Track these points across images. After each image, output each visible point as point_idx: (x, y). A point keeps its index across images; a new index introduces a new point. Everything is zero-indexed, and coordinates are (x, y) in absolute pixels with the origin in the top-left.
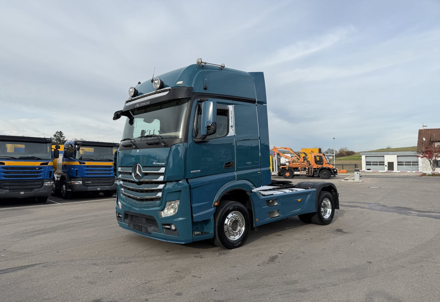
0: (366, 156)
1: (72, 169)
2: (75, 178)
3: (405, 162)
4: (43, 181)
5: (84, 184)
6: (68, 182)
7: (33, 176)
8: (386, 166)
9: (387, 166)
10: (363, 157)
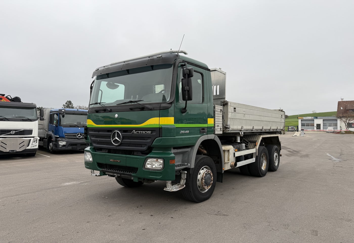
3: (329, 124)
10: (300, 121)
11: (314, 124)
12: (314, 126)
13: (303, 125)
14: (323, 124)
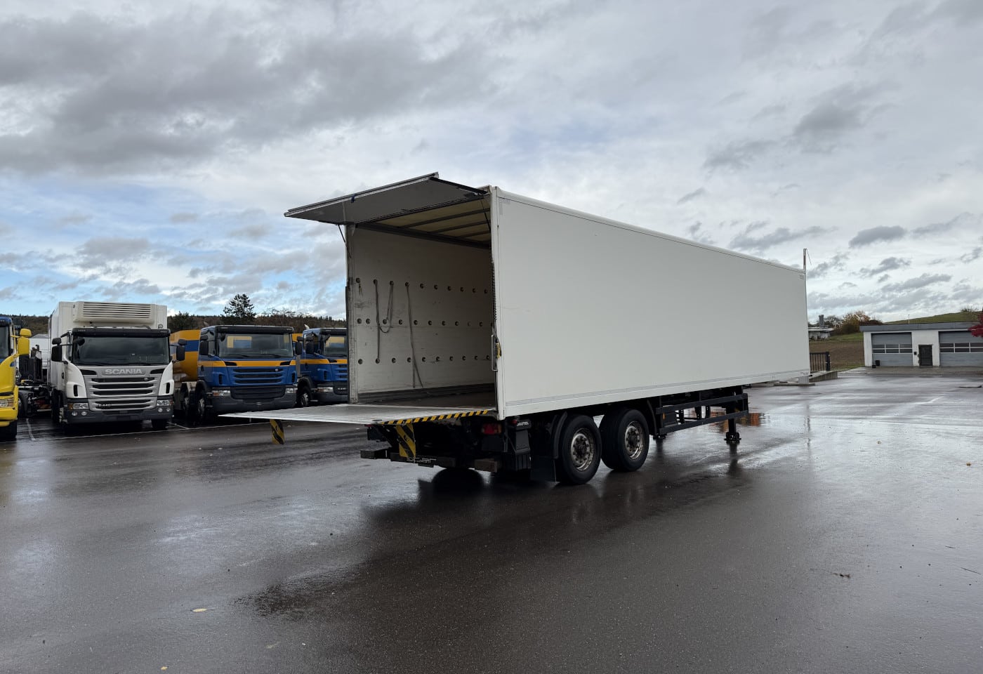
0: (872, 335)
1: (319, 370)
2: (324, 384)
3: (957, 345)
4: (284, 388)
5: (335, 391)
6: (312, 389)
7: (271, 381)
8: (915, 353)
9: (918, 353)
10: (867, 337)
11: (911, 346)
12: (911, 351)
13: (877, 349)
14: (941, 345)
